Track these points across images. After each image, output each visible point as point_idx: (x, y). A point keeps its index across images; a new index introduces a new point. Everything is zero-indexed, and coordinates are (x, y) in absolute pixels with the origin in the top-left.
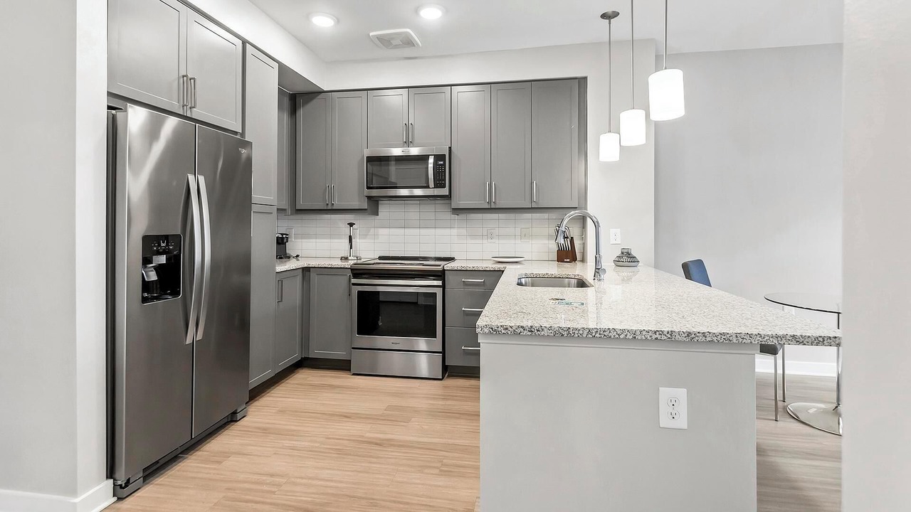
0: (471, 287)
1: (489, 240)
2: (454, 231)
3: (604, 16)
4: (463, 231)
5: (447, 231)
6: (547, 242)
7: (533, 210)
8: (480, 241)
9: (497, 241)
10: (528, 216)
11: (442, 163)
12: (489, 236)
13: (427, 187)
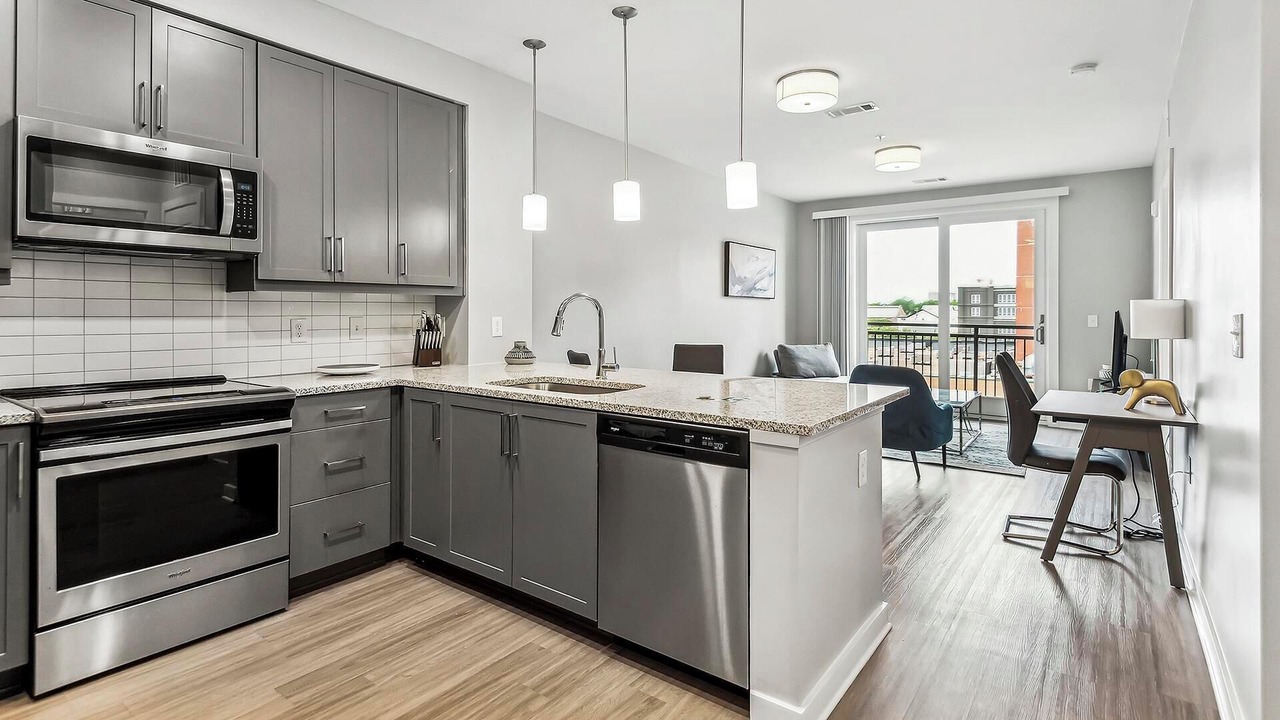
0: (341, 423)
1: (295, 339)
2: (220, 324)
3: (527, 43)
4: (242, 324)
5: (204, 324)
6: (388, 338)
7: (399, 289)
8: (277, 342)
9: (309, 340)
10: (360, 296)
11: (248, 188)
12: (294, 330)
13: (216, 232)
